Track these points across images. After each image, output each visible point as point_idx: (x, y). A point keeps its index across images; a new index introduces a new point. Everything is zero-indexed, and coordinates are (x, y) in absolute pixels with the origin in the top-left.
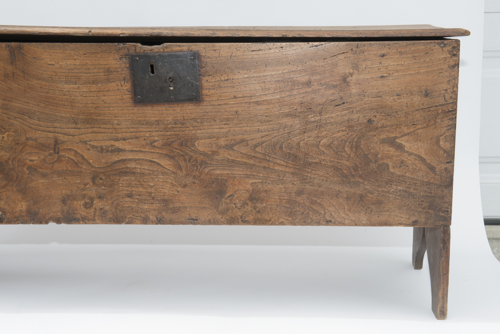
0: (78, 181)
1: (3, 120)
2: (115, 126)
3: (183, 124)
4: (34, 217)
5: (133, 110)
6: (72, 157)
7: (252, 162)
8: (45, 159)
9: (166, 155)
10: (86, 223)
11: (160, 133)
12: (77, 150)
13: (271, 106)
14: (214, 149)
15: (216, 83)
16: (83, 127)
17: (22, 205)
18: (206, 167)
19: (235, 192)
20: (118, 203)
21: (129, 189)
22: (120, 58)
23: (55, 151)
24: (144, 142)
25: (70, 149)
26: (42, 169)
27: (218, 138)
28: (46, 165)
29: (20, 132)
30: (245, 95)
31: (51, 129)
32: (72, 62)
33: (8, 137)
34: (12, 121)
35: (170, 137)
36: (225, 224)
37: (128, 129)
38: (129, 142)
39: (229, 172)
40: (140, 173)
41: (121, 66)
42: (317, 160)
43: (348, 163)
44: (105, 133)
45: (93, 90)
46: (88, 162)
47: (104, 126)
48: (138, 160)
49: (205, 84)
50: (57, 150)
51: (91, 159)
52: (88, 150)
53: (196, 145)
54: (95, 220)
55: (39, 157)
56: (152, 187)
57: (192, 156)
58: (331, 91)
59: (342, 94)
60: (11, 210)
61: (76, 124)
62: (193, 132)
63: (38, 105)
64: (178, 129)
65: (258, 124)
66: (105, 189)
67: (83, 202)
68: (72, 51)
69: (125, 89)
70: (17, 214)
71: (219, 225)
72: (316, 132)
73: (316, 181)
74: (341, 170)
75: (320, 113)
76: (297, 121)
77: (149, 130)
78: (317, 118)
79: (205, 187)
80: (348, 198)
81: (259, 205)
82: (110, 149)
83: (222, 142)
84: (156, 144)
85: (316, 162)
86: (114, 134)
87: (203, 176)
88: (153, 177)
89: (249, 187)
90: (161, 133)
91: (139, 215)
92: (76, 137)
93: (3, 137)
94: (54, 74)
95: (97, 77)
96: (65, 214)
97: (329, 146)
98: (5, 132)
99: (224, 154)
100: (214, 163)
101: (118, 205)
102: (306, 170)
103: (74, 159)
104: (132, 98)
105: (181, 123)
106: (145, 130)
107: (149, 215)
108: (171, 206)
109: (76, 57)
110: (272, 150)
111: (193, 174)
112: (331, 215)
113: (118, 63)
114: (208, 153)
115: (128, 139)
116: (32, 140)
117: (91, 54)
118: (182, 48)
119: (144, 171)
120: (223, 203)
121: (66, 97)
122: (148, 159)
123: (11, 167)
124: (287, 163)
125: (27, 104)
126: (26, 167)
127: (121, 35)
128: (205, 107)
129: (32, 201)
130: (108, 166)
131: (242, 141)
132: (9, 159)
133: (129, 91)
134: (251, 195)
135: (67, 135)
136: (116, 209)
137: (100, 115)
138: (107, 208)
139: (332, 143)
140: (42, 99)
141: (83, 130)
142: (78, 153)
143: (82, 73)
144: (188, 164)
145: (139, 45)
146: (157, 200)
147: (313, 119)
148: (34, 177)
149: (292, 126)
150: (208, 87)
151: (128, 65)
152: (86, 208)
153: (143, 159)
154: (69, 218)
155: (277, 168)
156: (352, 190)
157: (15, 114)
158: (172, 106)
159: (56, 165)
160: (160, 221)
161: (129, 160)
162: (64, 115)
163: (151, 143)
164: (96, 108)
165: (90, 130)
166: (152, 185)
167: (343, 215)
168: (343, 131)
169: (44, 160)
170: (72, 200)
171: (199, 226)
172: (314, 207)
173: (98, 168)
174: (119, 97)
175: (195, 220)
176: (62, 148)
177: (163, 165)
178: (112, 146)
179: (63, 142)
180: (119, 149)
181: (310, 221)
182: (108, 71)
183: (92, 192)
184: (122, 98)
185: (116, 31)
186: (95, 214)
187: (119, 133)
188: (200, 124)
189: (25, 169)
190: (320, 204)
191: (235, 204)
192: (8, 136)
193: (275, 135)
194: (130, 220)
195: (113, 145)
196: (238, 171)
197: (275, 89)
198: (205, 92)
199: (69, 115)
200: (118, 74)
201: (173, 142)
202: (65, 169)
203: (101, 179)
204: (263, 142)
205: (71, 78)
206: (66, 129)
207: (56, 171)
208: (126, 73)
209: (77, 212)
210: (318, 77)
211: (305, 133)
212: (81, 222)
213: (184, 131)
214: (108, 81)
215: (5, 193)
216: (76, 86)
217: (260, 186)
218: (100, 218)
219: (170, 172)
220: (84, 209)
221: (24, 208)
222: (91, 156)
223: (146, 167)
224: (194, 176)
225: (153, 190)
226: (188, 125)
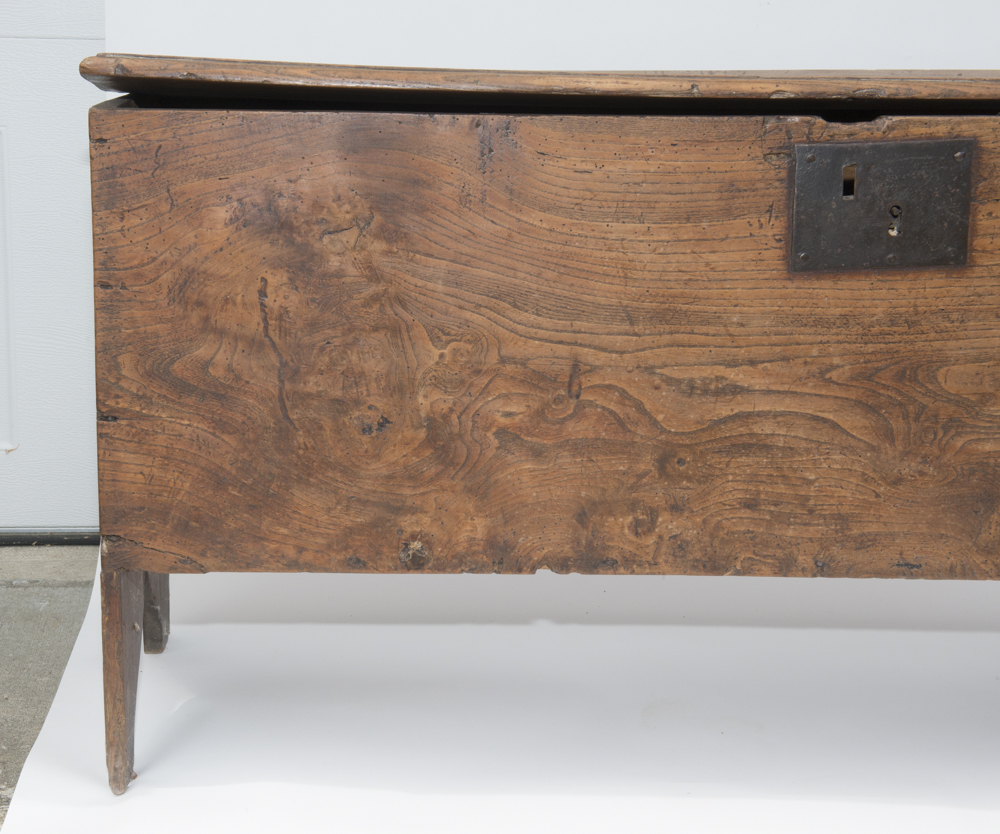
0: (621, 468)
1: (446, 313)
2: (732, 330)
3: (912, 324)
4: (502, 557)
5: (784, 287)
6: (612, 407)
8: (543, 410)
9: (858, 403)
10: (633, 572)
11: (847, 346)
12: (628, 390)
14: (988, 388)
16: (648, 332)
17: (475, 527)
18: (958, 434)
20: (719, 522)
21: (751, 487)
23: (570, 391)
24: (802, 371)
25: (610, 387)
26: (534, 435)
28: (543, 425)
29: (485, 345)
31: (565, 336)
32: (637, 165)
33: (454, 355)
34: (468, 315)
35: (874, 358)
36: (991, 578)
37: (765, 337)
38: (765, 369)
40: (783, 449)
41: (767, 176)
44: (704, 346)
45: (686, 237)
46: (651, 418)
47: (704, 329)
48: (782, 414)
49: (983, 222)
50: (575, 388)
51: (662, 412)
52: (657, 388)
53: (941, 379)
54: (656, 564)
55: (528, 406)
56: (810, 483)
57: (924, 407)
60: (446, 538)
61: (632, 323)
62: (937, 344)
63: (539, 275)
64: (897, 338)
66: (688, 488)
67: (630, 519)
68: (642, 138)
69: (770, 234)
70: (459, 549)
71: (976, 579)
77: (819, 338)
79: (951, 484)
82: (713, 387)
84: (834, 375)
86: (727, 350)
87: (948, 456)
88: (817, 457)
90: (852, 347)
91: (771, 552)
92: (627, 356)
93: (442, 356)
94: (588, 195)
95: (700, 203)
96: (582, 549)
98: (448, 342)
100: (982, 424)
101: (719, 526)
103: (618, 411)
104: (785, 258)
105: (906, 321)
106: (810, 339)
107: (796, 552)
108: (855, 532)
109: (649, 152)
111: (923, 452)
113: (761, 167)
114: (968, 400)
115: (763, 362)
116: (515, 363)
117: (691, 145)
118: (933, 130)
119: (794, 444)
120: (993, 527)
121: (614, 254)
122: (810, 412)
123: (456, 431)
125: (511, 273)
126: (494, 430)
127: (774, 97)
128: (976, 282)
129: (500, 516)
130: (703, 430)
132: (451, 410)
133: (780, 240)
135: (604, 350)
136: (712, 536)
137: (696, 299)
138: (691, 534)
140: (550, 259)
141: (648, 339)
142: (630, 398)
143: (663, 193)
144: (913, 425)
145: (820, 121)
146: (821, 515)
148: (510, 457)
150: (991, 231)
151: (783, 174)
152: (637, 534)
153: (796, 413)
154: (591, 560)
157: (477, 298)
158: (890, 278)
159: (570, 427)
160: (823, 569)
161: (760, 414)
162: (603, 301)
163: (822, 373)
164: (687, 282)
165: (666, 338)
166: (813, 477)
169: (540, 414)
170: (602, 515)
171: (921, 582)
173: (676, 434)
174: (751, 255)
175: (913, 566)
176: (589, 384)
177: (845, 427)
178: (719, 379)
179: (593, 369)
180: (736, 387)
182: (731, 189)
183: (656, 496)
184: (759, 257)
185: (762, 85)
186: (658, 549)
187: (740, 347)
188: (956, 324)
189: (490, 434)
192: (455, 351)
194: (746, 565)
195: (723, 378)
198: (979, 242)
199: (615, 301)
200: (755, 196)
201: (878, 370)
202: (591, 435)
203: (681, 462)
205: (630, 207)
206: (603, 336)
207: (567, 441)
208: (778, 191)
209: (611, 544)
212: (622, 570)
213: (912, 343)
214: (728, 213)
215: (434, 495)
216: (642, 227)
218: (671, 558)
219: (862, 445)
220: (632, 537)
221: (480, 534)
222: (663, 405)
223: (801, 434)
224: (925, 457)
225: (812, 491)
226: (925, 328)
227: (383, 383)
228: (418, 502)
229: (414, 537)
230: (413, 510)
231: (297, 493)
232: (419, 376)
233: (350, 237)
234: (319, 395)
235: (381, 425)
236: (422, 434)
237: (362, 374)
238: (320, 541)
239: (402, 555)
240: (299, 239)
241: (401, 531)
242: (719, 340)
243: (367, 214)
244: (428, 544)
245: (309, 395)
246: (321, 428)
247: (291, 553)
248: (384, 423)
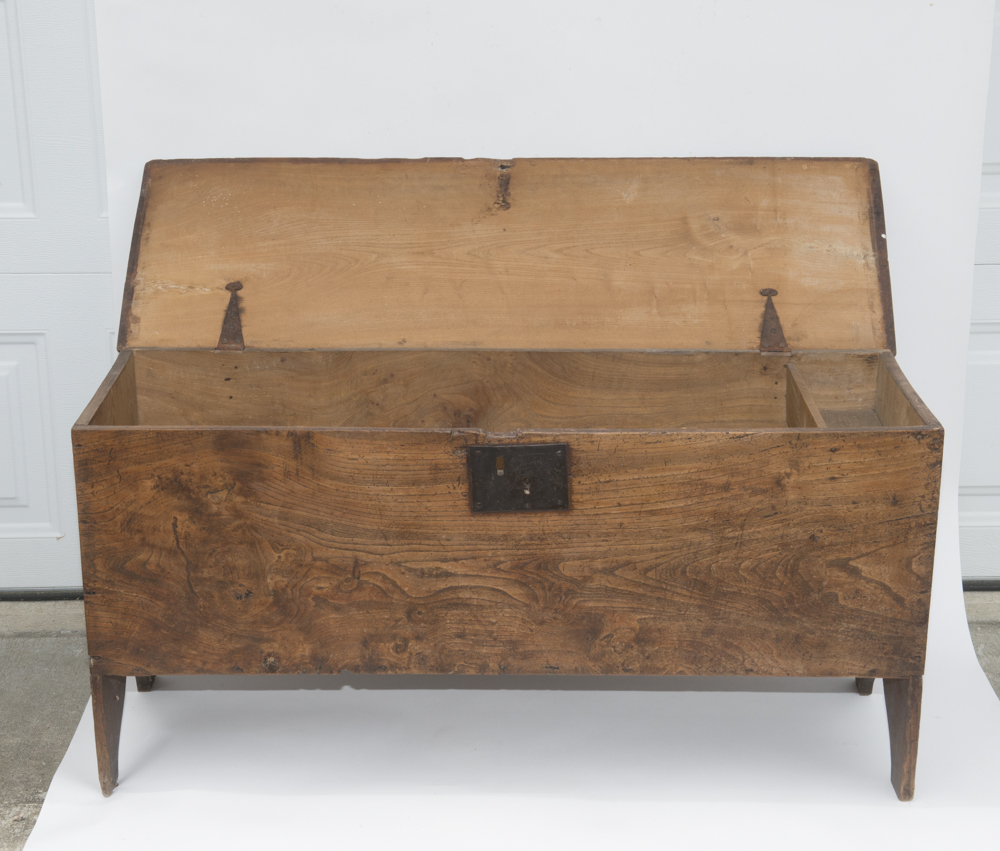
0: (386, 616)
1: (280, 534)
2: (443, 543)
3: (542, 540)
4: (321, 665)
5: (470, 520)
6: (378, 584)
7: (641, 591)
8: (339, 585)
9: (516, 581)
11: (508, 551)
12: (387, 574)
13: (671, 517)
14: (587, 574)
15: (592, 486)
16: (395, 543)
17: (304, 649)
18: (573, 598)
19: (615, 631)
20: (444, 645)
21: (460, 626)
22: (453, 452)
23: (354, 575)
24: (484, 564)
25: (377, 573)
26: (335, 599)
27: (593, 559)
28: (340, 593)
29: (304, 551)
30: (634, 502)
31: (349, 546)
32: (385, 456)
34: (293, 535)
35: (523, 558)
37: (461, 546)
38: (463, 563)
39: (607, 605)
40: (477, 606)
41: (455, 462)
42: (735, 589)
43: (779, 593)
44: (428, 551)
45: (413, 493)
46: (401, 589)
47: (427, 542)
48: (475, 587)
49: (576, 487)
50: (357, 574)
51: (407, 586)
52: (403, 573)
53: (561, 568)
55: (331, 583)
56: (493, 624)
57: (554, 583)
58: (759, 498)
59: (774, 501)
60: (288, 655)
61: (386, 539)
62: (557, 551)
63: (332, 514)
64: (535, 547)
65: (651, 541)
66: (425, 627)
67: (393, 644)
69: (460, 492)
70: (296, 661)
72: (735, 551)
73: (733, 616)
74: (769, 601)
75: (742, 527)
76: (707, 537)
77: (492, 547)
78: (737, 533)
79: (572, 624)
80: (778, 640)
81: (649, 649)
82: (434, 573)
83: (598, 564)
84: (502, 566)
85: (734, 592)
86: (441, 553)
87: (569, 609)
88: (496, 610)
89: (635, 624)
90: (511, 552)
91: (474, 661)
92: (385, 557)
93: (279, 557)
94: (357, 471)
95: (419, 476)
96: (366, 660)
97: (753, 570)
98: (283, 550)
99: (600, 581)
100: (586, 592)
101: (444, 647)
102: (719, 601)
103: (382, 586)
104: (469, 505)
105: (539, 538)
106: (487, 547)
107: (488, 661)
108: (521, 650)
109: (389, 449)
110: (671, 575)
111: (555, 607)
112: (753, 661)
113: (452, 457)
114: (577, 579)
115: (461, 559)
116: (322, 560)
117: (412, 446)
118: (544, 439)
119: (482, 603)
120: (597, 646)
121: (373, 503)
122: (491, 586)
123: (290, 597)
124: (691, 592)
125: (316, 512)
126: (312, 596)
128: (575, 518)
129: (318, 643)
130: (431, 596)
131: (628, 563)
132: (287, 586)
133: (465, 495)
134: (637, 635)
135: (372, 553)
136: (440, 653)
137: (421, 526)
138: (428, 652)
139: (757, 566)
140: (338, 505)
141: (396, 548)
142: (388, 578)
143: (398, 470)
144: (548, 593)
145: (482, 434)
146: (501, 641)
147: (731, 535)
148: (322, 611)
149: (700, 543)
150: (581, 491)
151: (464, 461)
152: (397, 652)
153: (483, 586)
154: (372, 666)
155: (677, 599)
156: (784, 629)
157: (297, 526)
158: (528, 515)
159: (355, 594)
160: (504, 670)
161: (462, 587)
162: (369, 527)
163: (495, 566)
164: (415, 517)
165: (406, 547)
166: (494, 621)
167: (770, 662)
168: (773, 550)
169: (338, 588)
170: (376, 642)
172: (729, 652)
173: (416, 598)
174: (450, 503)
175: (555, 668)
176: (364, 571)
177: (511, 594)
178: (437, 568)
179: (366, 564)
180: (448, 573)
181: (721, 670)
182: (436, 468)
183: (407, 630)
184: (455, 504)
186: (410, 660)
187: (448, 551)
188: (567, 539)
189: (310, 599)
190: (737, 648)
191: (614, 647)
192: (287, 555)
193: (675, 555)
194: (461, 668)
196: (620, 604)
197: (678, 495)
198: (575, 497)
199: (376, 527)
200: (450, 472)
201: (526, 564)
202: (368, 599)
203: (419, 613)
204: (658, 565)
205: (381, 478)
206: (371, 546)
207: (354, 602)
208: (462, 470)
209: (383, 658)
210: (741, 478)
211: (719, 552)
212: (390, 672)
213: (543, 549)
214: (435, 481)
215: (280, 632)
216: (388, 488)
217: (651, 623)
218: (417, 665)
219: (520, 603)
220: (394, 654)
221: (307, 653)
222: (406, 582)
223: (486, 598)
224: (556, 610)
225: (495, 628)
226: (550, 542)
227: (247, 572)
228: (271, 636)
229: (269, 655)
230: (268, 640)
231: (201, 632)
232: (267, 568)
233: (223, 495)
234: (210, 579)
235: (247, 595)
236: (271, 599)
237: (234, 567)
238: (216, 657)
239: (263, 665)
240: (194, 496)
241: (262, 652)
242: (436, 548)
243: (232, 482)
244: (278, 658)
245: (205, 579)
246: (212, 596)
247: (199, 664)
248: (248, 594)
